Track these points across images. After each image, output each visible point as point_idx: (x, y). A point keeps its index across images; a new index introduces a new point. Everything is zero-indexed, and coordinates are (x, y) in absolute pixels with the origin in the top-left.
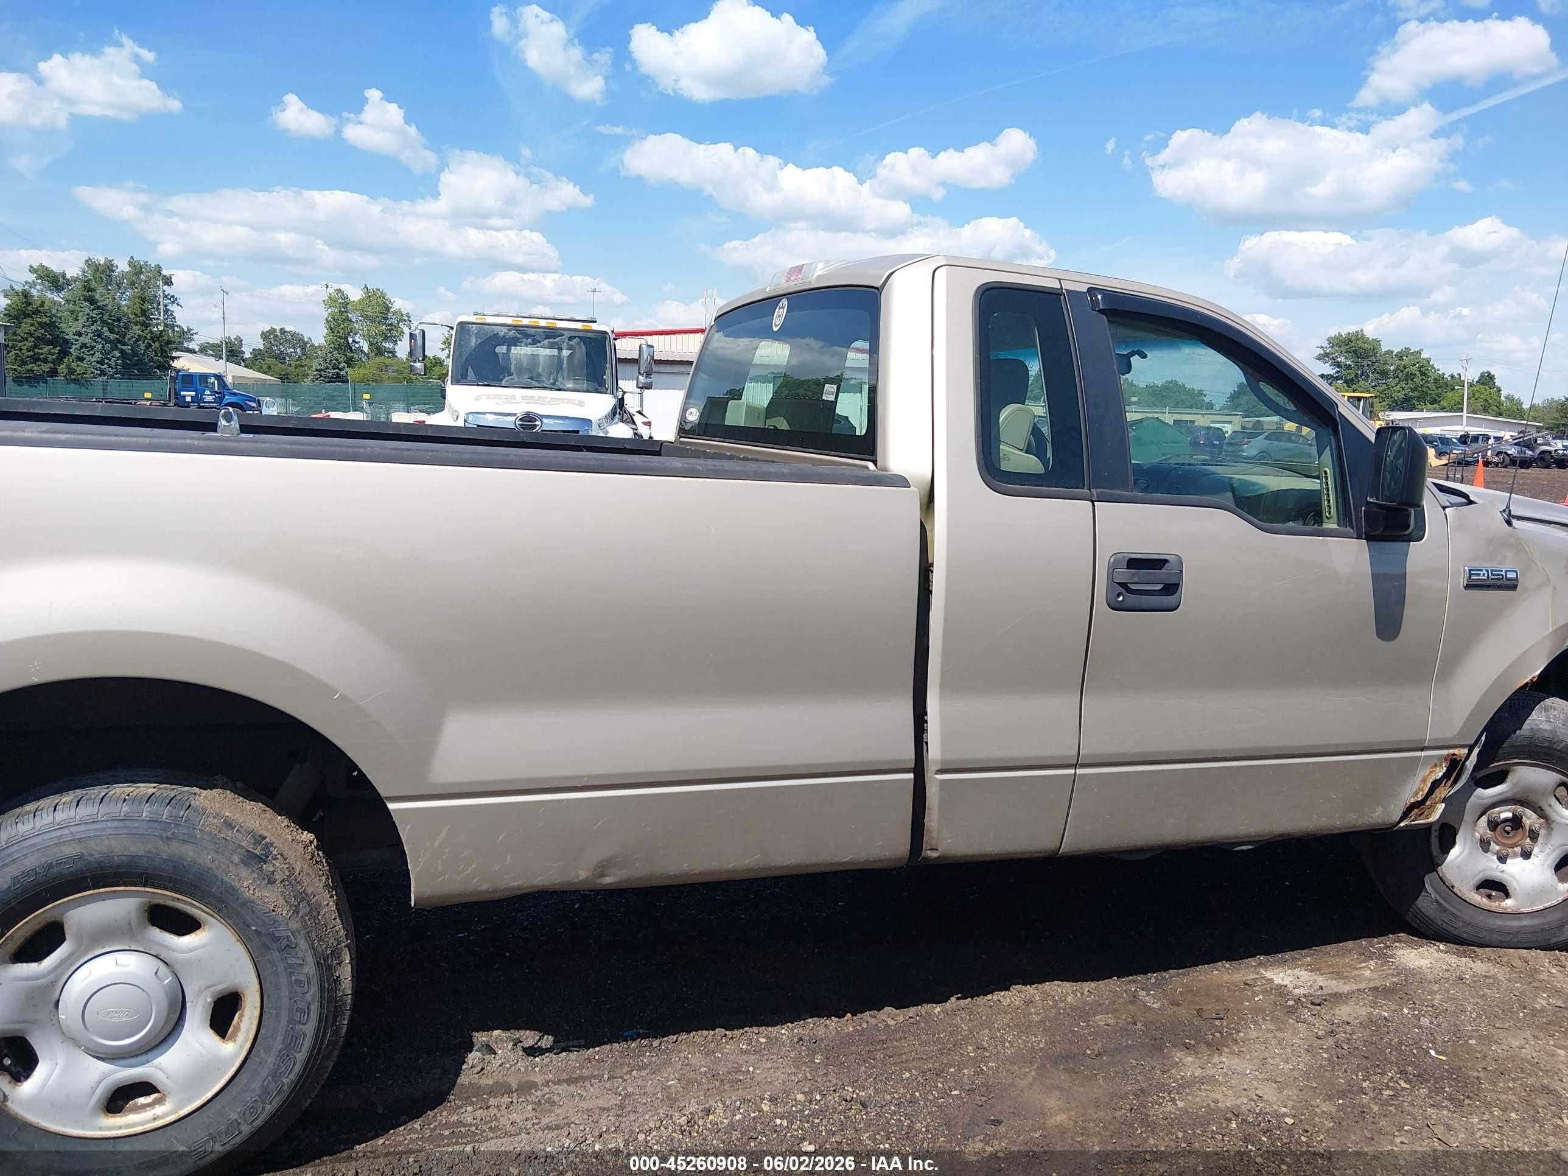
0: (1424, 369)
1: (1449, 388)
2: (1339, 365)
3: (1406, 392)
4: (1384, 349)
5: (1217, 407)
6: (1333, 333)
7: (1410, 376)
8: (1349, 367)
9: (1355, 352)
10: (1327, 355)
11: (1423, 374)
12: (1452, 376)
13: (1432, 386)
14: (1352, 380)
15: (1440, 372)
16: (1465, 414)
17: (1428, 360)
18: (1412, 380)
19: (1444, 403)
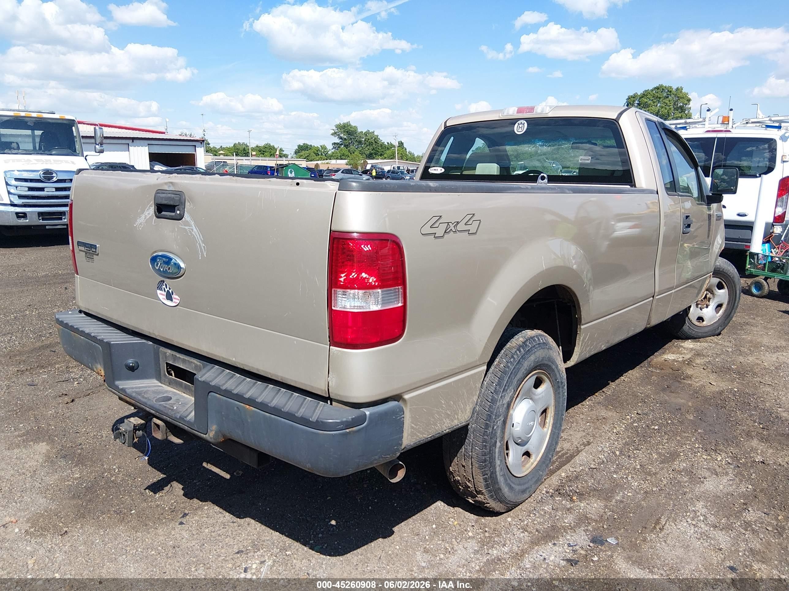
0: (376, 140)
1: (386, 149)
2: (341, 138)
3: (370, 151)
4: (359, 130)
5: (290, 157)
6: (338, 123)
7: (371, 144)
8: (345, 139)
9: (347, 132)
10: (335, 133)
11: (376, 142)
12: (388, 143)
13: (380, 148)
14: (347, 145)
15: (383, 142)
16: (397, 160)
17: (377, 136)
18: (372, 145)
19: (385, 155)
